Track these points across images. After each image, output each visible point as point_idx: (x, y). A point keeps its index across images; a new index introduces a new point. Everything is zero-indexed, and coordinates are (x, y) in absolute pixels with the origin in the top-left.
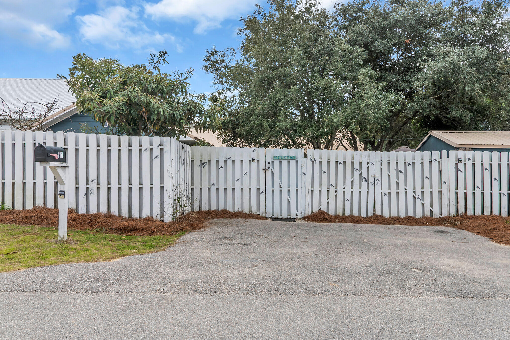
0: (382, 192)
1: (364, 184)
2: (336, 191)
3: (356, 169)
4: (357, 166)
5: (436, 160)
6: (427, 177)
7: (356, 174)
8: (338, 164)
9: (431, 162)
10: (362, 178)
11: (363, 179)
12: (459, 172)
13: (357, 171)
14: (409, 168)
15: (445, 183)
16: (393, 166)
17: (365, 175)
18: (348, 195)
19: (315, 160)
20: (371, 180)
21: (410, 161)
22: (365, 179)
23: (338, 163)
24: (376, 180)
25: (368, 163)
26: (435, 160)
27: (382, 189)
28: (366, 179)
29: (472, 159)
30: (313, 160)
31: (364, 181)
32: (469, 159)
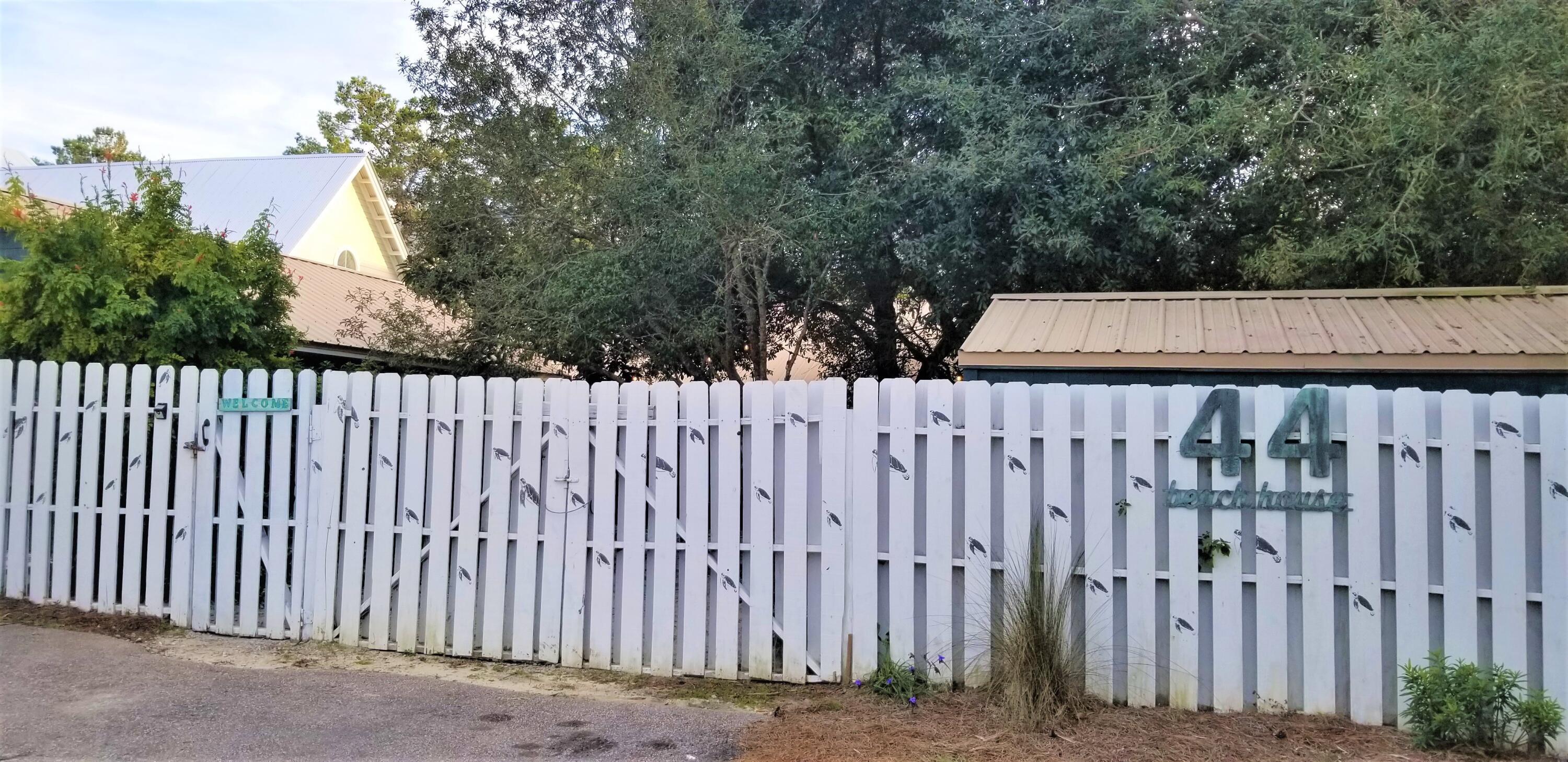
0: (589, 550)
1: (527, 511)
2: (425, 539)
3: (500, 452)
4: (501, 438)
5: (802, 421)
6: (763, 493)
7: (500, 470)
8: (436, 432)
9: (779, 429)
10: (521, 487)
11: (523, 493)
12: (895, 475)
13: (503, 458)
14: (696, 451)
15: (835, 518)
16: (635, 443)
17: (530, 476)
18: (466, 557)
19: (354, 416)
20: (555, 497)
21: (697, 420)
22: (531, 491)
23: (436, 425)
24: (570, 496)
25: (545, 426)
26: (796, 418)
27: (589, 537)
28: (537, 490)
29: (950, 417)
30: (349, 414)
31: (528, 500)
32: (939, 417)
